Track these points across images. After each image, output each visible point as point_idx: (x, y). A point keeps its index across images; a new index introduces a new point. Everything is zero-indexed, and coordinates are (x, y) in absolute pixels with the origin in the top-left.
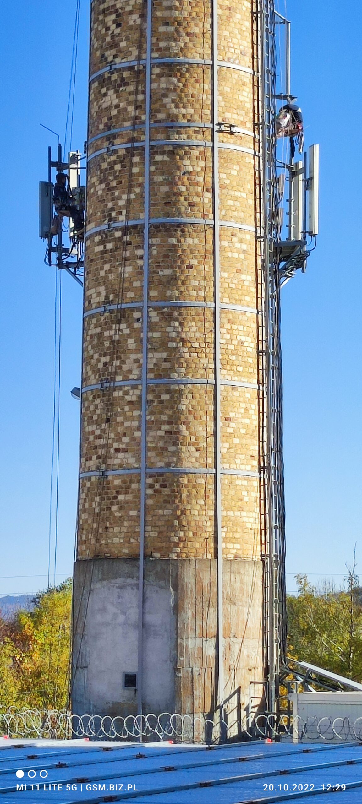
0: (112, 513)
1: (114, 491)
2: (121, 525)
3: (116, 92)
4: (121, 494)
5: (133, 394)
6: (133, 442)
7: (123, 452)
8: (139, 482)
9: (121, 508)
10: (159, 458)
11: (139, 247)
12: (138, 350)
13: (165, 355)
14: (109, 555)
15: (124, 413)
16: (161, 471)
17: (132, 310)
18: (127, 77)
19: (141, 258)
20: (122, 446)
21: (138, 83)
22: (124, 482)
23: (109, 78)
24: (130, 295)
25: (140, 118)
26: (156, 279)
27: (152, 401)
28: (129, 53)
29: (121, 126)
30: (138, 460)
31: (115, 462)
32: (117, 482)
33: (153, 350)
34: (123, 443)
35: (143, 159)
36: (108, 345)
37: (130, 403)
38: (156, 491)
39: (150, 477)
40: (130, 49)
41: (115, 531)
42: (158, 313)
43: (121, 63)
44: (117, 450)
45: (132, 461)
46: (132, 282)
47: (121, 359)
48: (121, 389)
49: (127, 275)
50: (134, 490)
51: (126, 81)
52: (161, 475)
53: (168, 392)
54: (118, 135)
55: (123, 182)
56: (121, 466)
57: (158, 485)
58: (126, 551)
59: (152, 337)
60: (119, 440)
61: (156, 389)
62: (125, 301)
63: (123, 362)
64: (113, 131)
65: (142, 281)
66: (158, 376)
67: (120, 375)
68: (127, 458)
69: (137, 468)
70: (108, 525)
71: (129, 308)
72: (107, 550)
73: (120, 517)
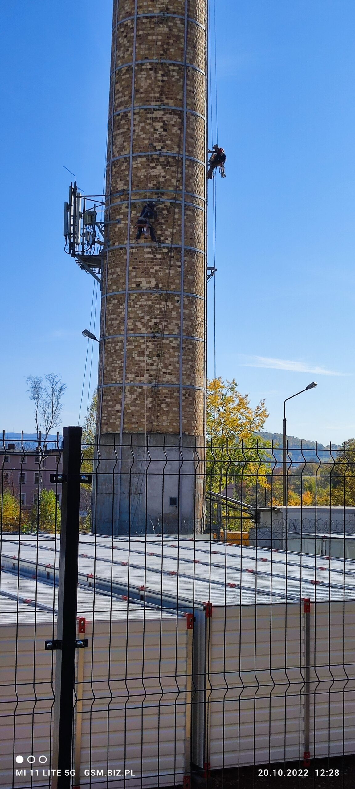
0: (161, 408)
1: (164, 396)
2: (168, 415)
3: (164, 168)
4: (168, 398)
5: (175, 343)
6: (175, 370)
7: (169, 374)
8: (178, 392)
9: (168, 406)
10: (187, 380)
11: (178, 260)
12: (177, 319)
13: (190, 323)
14: (159, 431)
15: (169, 353)
16: (188, 387)
17: (175, 295)
18: (171, 162)
19: (180, 267)
20: (168, 371)
21: (178, 167)
22: (169, 391)
23: (158, 159)
24: (173, 286)
25: (179, 187)
26: (186, 280)
27: (185, 348)
28: (172, 148)
29: (167, 189)
30: (178, 380)
31: (164, 380)
32: (165, 391)
33: (184, 319)
34: (169, 370)
35: (181, 211)
36: (158, 313)
37: (173, 347)
38: (186, 398)
39: (184, 390)
40: (173, 146)
41: (164, 418)
42: (187, 299)
43: (167, 152)
44: (165, 373)
45: (174, 380)
46: (175, 280)
47: (167, 322)
48: (168, 339)
49: (171, 275)
50: (175, 397)
51: (170, 164)
52: (188, 389)
53: (191, 344)
54: (165, 194)
55: (169, 221)
56: (168, 382)
57: (187, 394)
58: (171, 430)
59: (185, 313)
60: (166, 368)
61: (187, 342)
62: (170, 290)
63: (170, 324)
64: (160, 190)
65: (180, 280)
66: (187, 335)
67: (167, 331)
68: (172, 378)
69: (177, 384)
70: (159, 414)
71: (172, 294)
72: (158, 428)
73: (168, 411)
